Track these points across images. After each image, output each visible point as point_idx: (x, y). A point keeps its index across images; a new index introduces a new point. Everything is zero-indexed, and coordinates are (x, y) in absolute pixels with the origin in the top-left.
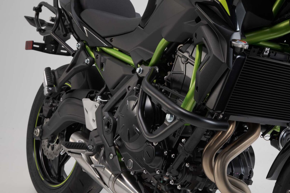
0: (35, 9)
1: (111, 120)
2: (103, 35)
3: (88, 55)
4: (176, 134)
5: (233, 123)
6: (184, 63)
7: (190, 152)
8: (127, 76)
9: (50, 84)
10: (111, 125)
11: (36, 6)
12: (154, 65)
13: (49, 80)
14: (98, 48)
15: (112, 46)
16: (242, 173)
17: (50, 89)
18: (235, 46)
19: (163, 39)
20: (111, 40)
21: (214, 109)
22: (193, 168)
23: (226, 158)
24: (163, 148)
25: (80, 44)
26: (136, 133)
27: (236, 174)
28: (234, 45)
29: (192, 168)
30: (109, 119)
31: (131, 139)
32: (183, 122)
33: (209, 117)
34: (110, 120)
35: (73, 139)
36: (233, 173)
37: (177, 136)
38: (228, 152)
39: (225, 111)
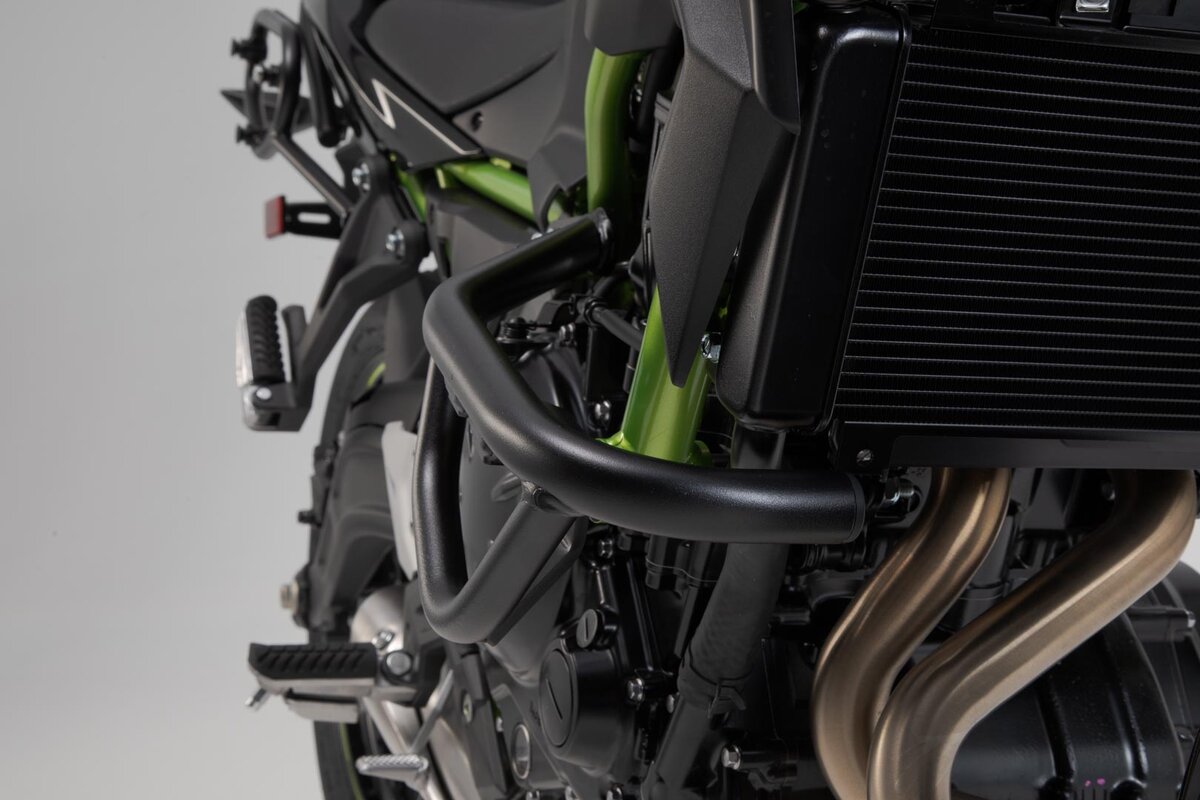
0: (239, 49)
2: (443, 105)
4: (674, 578)
7: (725, 683)
9: (265, 371)
11: (244, 33)
13: (260, 356)
14: (440, 174)
15: (483, 151)
16: (1132, 778)
17: (264, 393)
19: (597, 54)
20: (475, 123)
21: (757, 408)
22: (770, 773)
25: (370, 169)
27: (1091, 785)
29: (765, 774)
36: (1069, 784)
37: (685, 587)
38: (957, 669)
39: (841, 414)
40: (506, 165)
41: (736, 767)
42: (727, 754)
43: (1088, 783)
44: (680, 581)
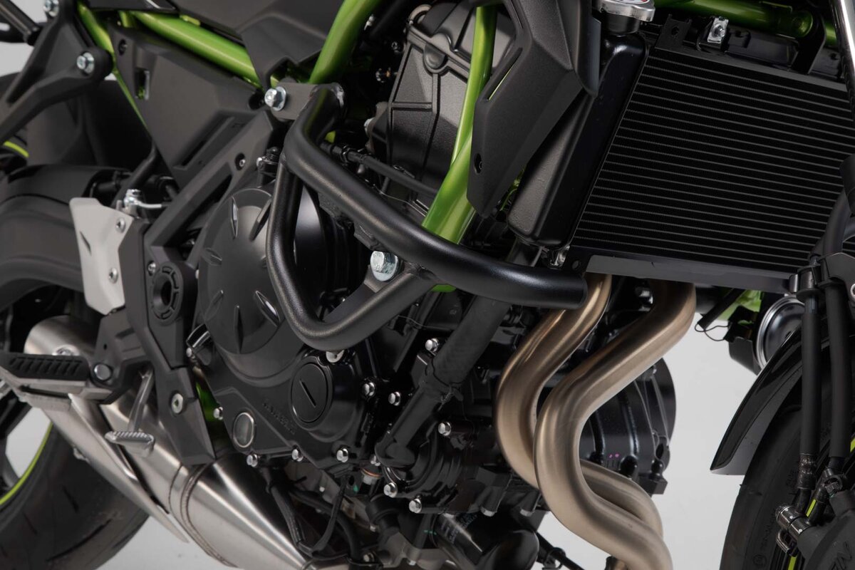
1: (175, 276)
3: (90, 42)
4: (405, 323)
5: (601, 283)
6: (433, 71)
7: (454, 385)
8: (232, 118)
10: (175, 294)
12: (327, 79)
14: (124, 16)
15: (177, 8)
16: (633, 455)
18: (607, 10)
21: (537, 234)
22: (464, 439)
23: (576, 404)
24: (360, 371)
26: (265, 319)
27: (613, 457)
28: (605, 9)
29: (461, 439)
30: (168, 273)
31: (247, 340)
32: (429, 279)
33: (520, 260)
34: (172, 276)
35: (35, 343)
36: (602, 455)
37: (410, 329)
38: (585, 382)
39: (575, 242)
40: (197, 22)
41: (447, 434)
42: (443, 426)
43: (611, 456)
44: (407, 326)
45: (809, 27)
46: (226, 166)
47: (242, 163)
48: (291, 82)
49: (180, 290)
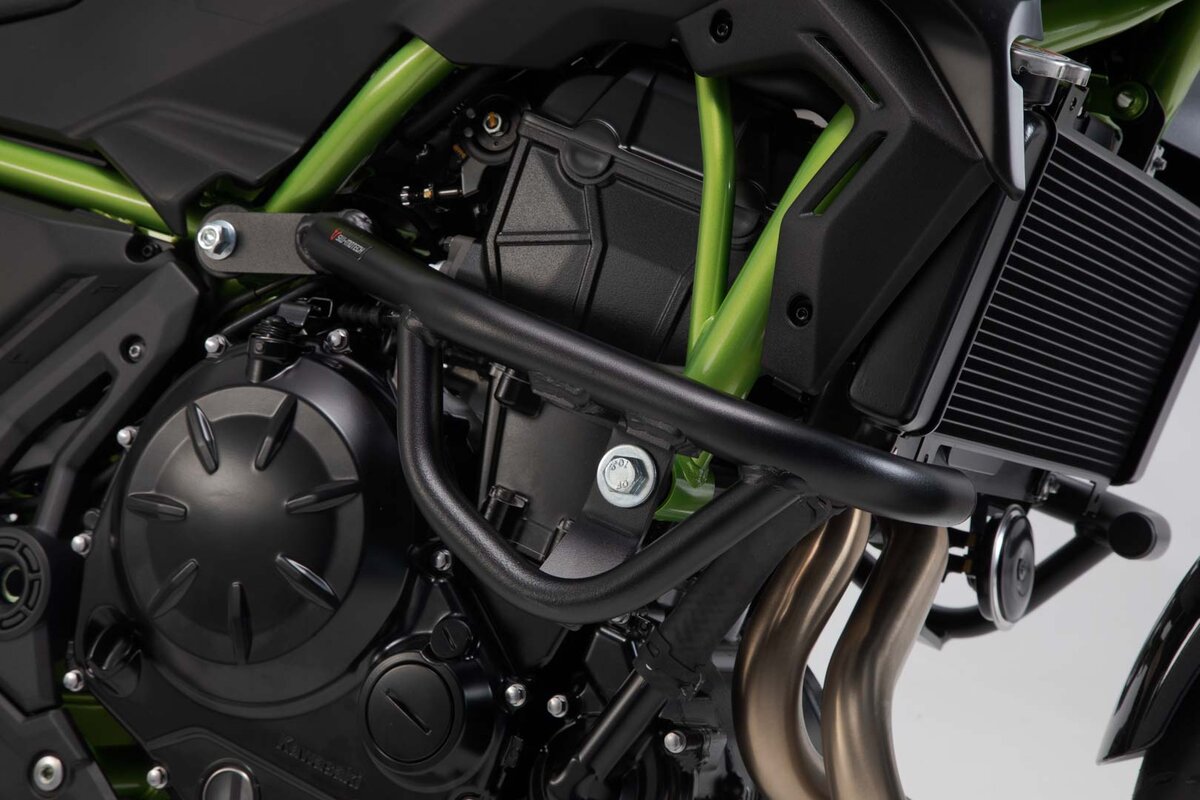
1: (26, 551)
6: (583, 181)
8: (94, 278)
10: (32, 583)
18: (1031, 71)
19: (418, 48)
26: (302, 600)
30: (12, 548)
34: (21, 552)
41: (680, 749)
42: (670, 738)
45: (1144, 106)
46: (100, 357)
47: (134, 351)
48: (236, 211)
49: (44, 575)
